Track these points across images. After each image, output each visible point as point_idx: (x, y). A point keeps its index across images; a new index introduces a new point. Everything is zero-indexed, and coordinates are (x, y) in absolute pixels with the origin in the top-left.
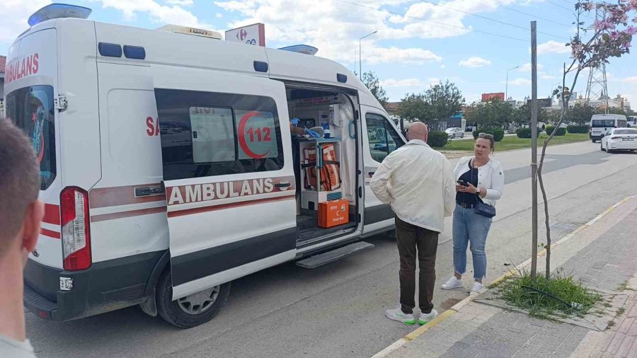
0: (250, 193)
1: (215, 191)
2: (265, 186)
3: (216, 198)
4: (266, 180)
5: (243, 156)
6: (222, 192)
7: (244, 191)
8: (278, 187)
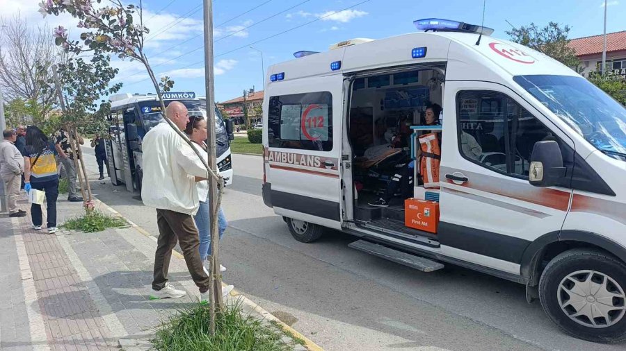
0: (305, 164)
1: (287, 158)
2: (314, 162)
3: (287, 162)
4: (316, 158)
5: (304, 138)
6: (290, 160)
7: (301, 162)
8: (324, 165)
